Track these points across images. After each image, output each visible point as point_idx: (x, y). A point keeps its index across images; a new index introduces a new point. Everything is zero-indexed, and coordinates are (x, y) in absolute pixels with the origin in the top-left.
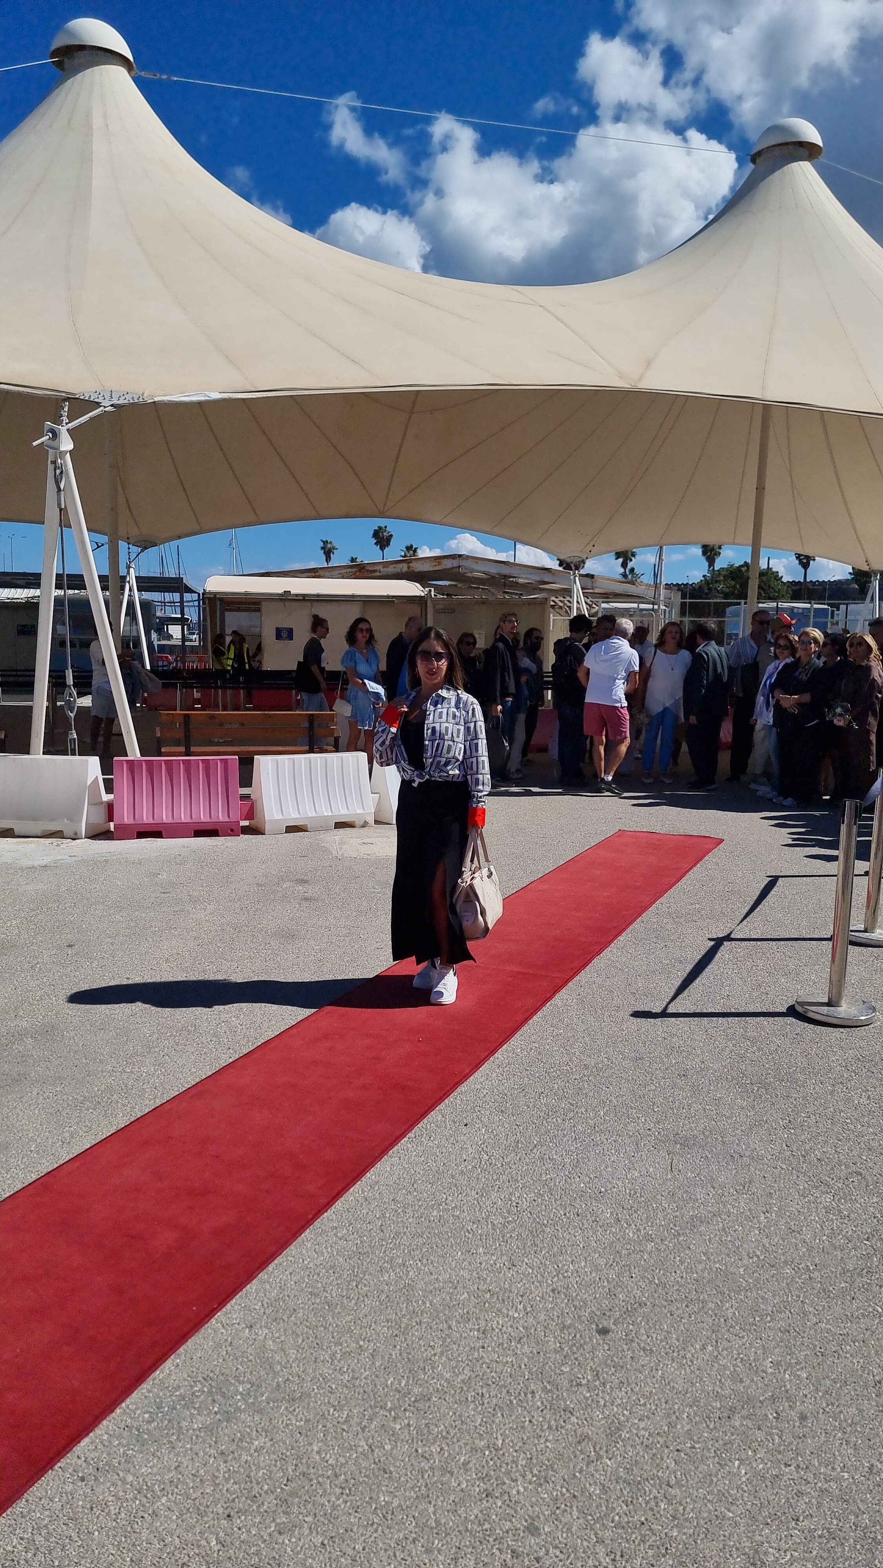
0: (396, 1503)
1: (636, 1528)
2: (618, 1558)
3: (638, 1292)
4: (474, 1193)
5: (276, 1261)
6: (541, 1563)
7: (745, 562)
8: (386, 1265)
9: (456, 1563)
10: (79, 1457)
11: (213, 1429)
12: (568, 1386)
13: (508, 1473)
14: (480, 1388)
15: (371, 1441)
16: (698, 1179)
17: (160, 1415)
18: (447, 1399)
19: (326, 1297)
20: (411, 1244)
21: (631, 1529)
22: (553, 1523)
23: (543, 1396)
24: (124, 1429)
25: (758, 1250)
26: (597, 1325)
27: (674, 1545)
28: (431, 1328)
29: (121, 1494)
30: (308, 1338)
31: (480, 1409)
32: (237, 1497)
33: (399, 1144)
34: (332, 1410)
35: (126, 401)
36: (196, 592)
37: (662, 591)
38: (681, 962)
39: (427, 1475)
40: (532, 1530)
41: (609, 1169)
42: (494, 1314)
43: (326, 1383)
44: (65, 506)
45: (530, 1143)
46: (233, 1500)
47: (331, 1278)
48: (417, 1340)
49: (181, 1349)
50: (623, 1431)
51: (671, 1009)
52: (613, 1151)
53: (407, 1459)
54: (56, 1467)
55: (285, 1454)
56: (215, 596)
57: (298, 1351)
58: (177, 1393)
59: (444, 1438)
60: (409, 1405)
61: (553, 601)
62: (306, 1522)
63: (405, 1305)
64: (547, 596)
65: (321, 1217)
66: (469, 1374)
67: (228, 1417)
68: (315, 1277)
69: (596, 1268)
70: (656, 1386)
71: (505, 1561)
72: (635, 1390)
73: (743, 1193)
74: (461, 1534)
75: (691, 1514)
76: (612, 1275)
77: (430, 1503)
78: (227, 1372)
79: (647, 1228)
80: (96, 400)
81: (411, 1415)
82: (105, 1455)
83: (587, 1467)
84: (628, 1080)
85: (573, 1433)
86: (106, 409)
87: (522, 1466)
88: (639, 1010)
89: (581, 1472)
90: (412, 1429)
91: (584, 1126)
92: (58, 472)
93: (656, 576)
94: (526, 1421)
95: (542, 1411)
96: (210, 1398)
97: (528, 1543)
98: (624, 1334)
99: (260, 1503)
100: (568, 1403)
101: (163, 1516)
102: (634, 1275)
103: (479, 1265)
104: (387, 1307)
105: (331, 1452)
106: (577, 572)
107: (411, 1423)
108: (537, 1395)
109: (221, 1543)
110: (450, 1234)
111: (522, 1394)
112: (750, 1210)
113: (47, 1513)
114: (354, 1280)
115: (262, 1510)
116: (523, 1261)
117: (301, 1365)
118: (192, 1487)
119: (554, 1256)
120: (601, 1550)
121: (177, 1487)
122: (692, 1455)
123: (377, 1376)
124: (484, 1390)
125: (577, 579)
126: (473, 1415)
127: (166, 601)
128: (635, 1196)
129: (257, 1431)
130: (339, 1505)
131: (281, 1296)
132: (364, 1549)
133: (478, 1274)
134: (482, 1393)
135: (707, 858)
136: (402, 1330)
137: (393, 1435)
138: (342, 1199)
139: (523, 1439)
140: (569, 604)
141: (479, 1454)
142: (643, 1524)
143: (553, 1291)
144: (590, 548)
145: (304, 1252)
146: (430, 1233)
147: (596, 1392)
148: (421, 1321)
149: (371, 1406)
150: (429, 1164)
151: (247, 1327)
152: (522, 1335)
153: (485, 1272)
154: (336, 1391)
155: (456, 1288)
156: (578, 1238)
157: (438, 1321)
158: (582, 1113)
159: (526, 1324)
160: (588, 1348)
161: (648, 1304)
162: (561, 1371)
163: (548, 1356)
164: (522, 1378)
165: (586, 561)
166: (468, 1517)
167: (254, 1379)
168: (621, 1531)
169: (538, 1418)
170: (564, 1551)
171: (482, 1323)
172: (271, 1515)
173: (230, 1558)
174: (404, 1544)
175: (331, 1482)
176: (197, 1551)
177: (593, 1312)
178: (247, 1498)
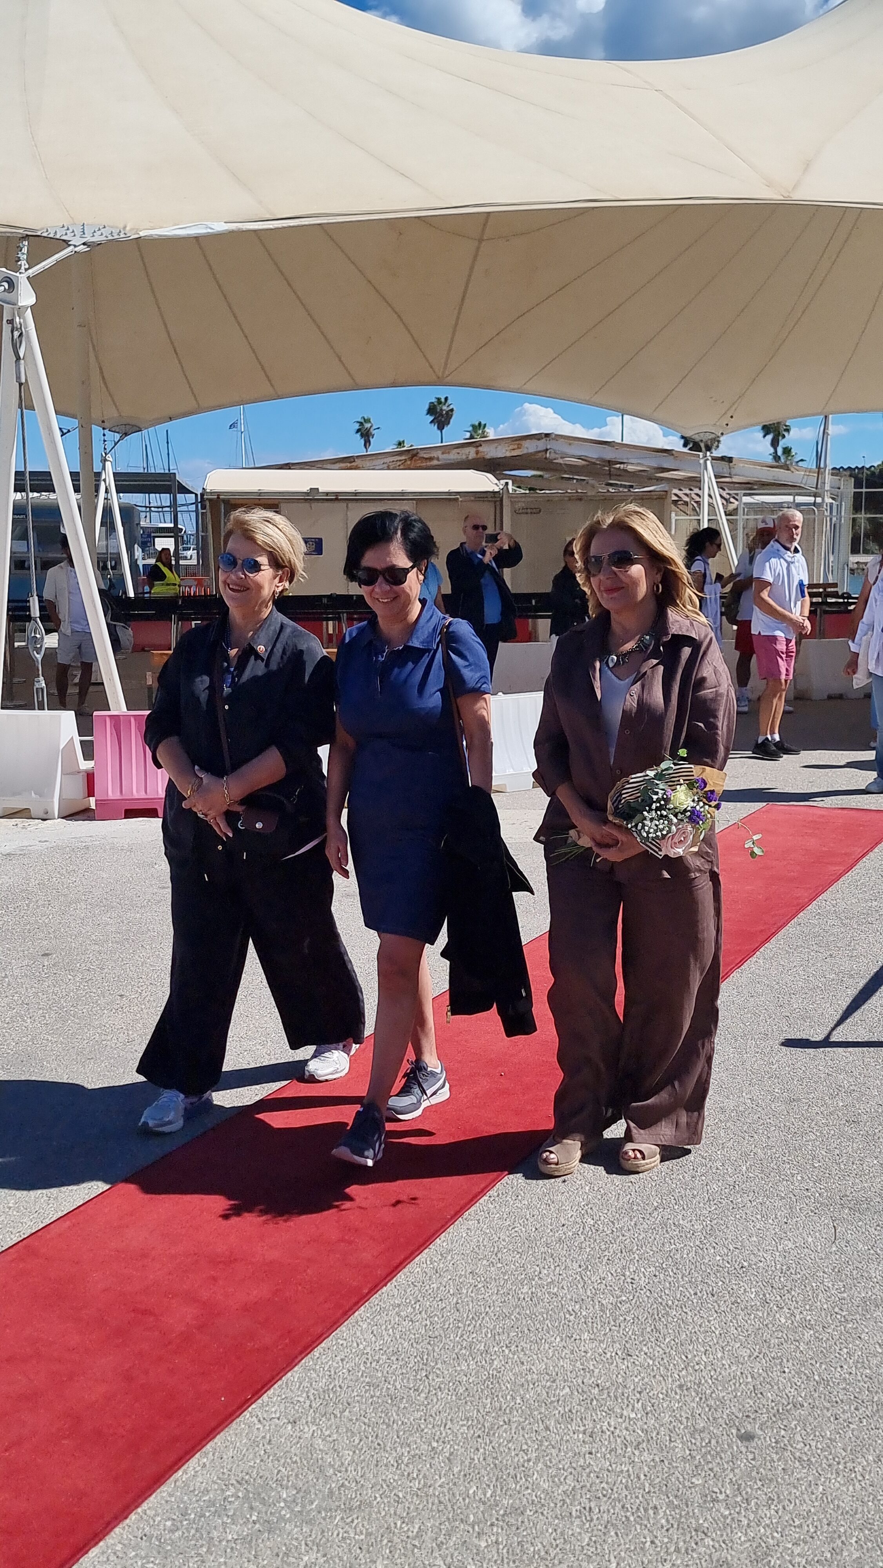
3: (792, 1390)
4: (576, 1266)
5: (323, 1345)
8: (464, 1351)
11: (251, 1540)
12: (701, 1501)
14: (587, 1501)
15: (449, 1559)
16: (872, 1252)
17: (185, 1523)
18: (545, 1513)
19: (388, 1389)
20: (495, 1327)
23: (668, 1512)
24: (142, 1538)
26: (738, 1430)
28: (523, 1429)
30: (367, 1438)
31: (587, 1525)
33: (477, 1204)
34: (399, 1523)
35: (103, 238)
36: (192, 493)
37: (828, 478)
38: (851, 976)
41: (754, 1239)
42: (604, 1414)
43: (391, 1491)
44: (26, 379)
47: (394, 1367)
48: (505, 1443)
49: (208, 1446)
50: (772, 1556)
51: (835, 1037)
52: (759, 1217)
56: (218, 498)
57: (354, 1452)
58: (206, 1498)
59: (542, 1559)
60: (497, 1519)
61: (676, 495)
63: (489, 1400)
64: (666, 489)
65: (380, 1292)
66: (573, 1485)
67: (270, 1527)
68: (374, 1364)
69: (737, 1360)
70: (816, 1504)
72: (787, 1508)
76: (758, 1368)
78: (267, 1474)
79: (805, 1313)
80: (64, 238)
81: (500, 1531)
84: (780, 1127)
85: (707, 1557)
86: (77, 249)
88: (793, 1037)
90: (501, 1547)
91: (720, 1184)
92: (16, 333)
93: (818, 458)
94: (646, 1542)
95: (667, 1530)
96: (246, 1505)
98: (773, 1440)
100: (701, 1522)
102: (787, 1370)
103: (583, 1354)
104: (466, 1402)
106: (708, 453)
107: (500, 1540)
108: (660, 1511)
110: (545, 1316)
111: (642, 1509)
114: (422, 1369)
116: (641, 1350)
117: (359, 1468)
119: (682, 1345)
123: (455, 1484)
124: (593, 1504)
125: (709, 463)
126: (580, 1533)
127: (152, 505)
128: (788, 1273)
129: (306, 1545)
131: (331, 1387)
133: (582, 1364)
134: (590, 1508)
136: (487, 1430)
137: (477, 1554)
138: (406, 1270)
139: (643, 1563)
140: (697, 499)
143: (681, 1387)
144: (727, 418)
145: (358, 1334)
146: (518, 1313)
147: (737, 1510)
148: (509, 1420)
149: (449, 1519)
150: (516, 1229)
151: (289, 1422)
152: (640, 1440)
153: (591, 1363)
154: (404, 1500)
155: (554, 1381)
156: (712, 1323)
157: (532, 1420)
158: (717, 1169)
159: (646, 1427)
160: (727, 1456)
161: (806, 1405)
162: (692, 1483)
163: (674, 1465)
164: (641, 1491)
165: (722, 439)
167: (300, 1484)
169: (662, 1538)
171: (589, 1424)
177: (733, 1413)
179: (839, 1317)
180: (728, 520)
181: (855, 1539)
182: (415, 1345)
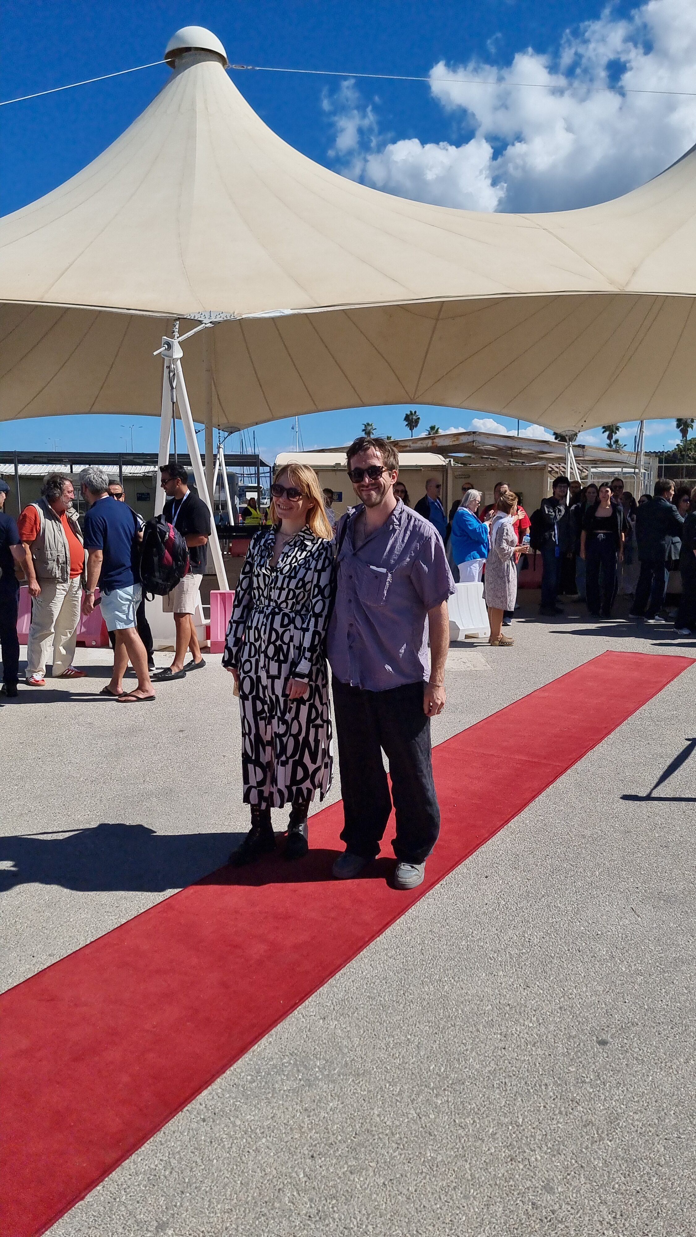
0: (439, 1158)
1: (632, 1195)
2: (618, 1216)
3: (631, 1014)
4: (494, 929)
5: (341, 971)
6: (555, 1215)
8: (426, 979)
9: (488, 1208)
10: (201, 1104)
11: (298, 1091)
12: (574, 1082)
13: (528, 1144)
14: (503, 1078)
15: (418, 1111)
16: (679, 928)
17: (259, 1078)
18: (477, 1084)
19: (381, 1001)
20: (445, 965)
21: (629, 1195)
22: (565, 1185)
23: (554, 1088)
24: (233, 1086)
26: (597, 1038)
27: (664, 1211)
28: (463, 1030)
29: (232, 1133)
30: (368, 1031)
31: (504, 1094)
32: (318, 1143)
33: (434, 889)
34: (388, 1085)
36: (268, 466)
37: (643, 458)
38: (662, 757)
39: (463, 1140)
40: (548, 1189)
41: (605, 917)
42: (513, 1023)
43: (383, 1065)
45: (538, 893)
46: (315, 1145)
47: (384, 987)
48: (452, 1038)
49: (273, 1031)
50: (620, 1120)
51: (654, 795)
52: (607, 903)
53: (447, 1127)
54: (185, 1110)
55: (353, 1115)
58: (272, 1063)
59: (477, 1113)
60: (448, 1086)
61: (551, 468)
62: (371, 1166)
63: (442, 1011)
64: (545, 463)
65: (375, 940)
66: (494, 1067)
67: (310, 1084)
68: (372, 985)
69: (596, 993)
70: (648, 1088)
71: (527, 1210)
72: (629, 1089)
74: (492, 1187)
75: (678, 1189)
76: (608, 999)
77: (466, 1161)
78: (308, 1050)
79: (637, 965)
81: (450, 1094)
82: (219, 1104)
83: (592, 1145)
84: (619, 848)
85: (579, 1118)
87: (539, 1140)
88: (627, 793)
89: (587, 1148)
90: (450, 1104)
91: (583, 882)
92: (172, 374)
93: (637, 445)
94: (541, 1106)
95: (554, 1099)
96: (295, 1069)
97: (545, 1199)
99: (336, 1148)
100: (575, 1095)
101: (263, 1153)
102: (627, 1001)
103: (500, 985)
104: (428, 1012)
105: (388, 1116)
106: (570, 443)
107: (450, 1099)
108: (549, 1087)
109: (307, 1176)
110: (476, 959)
111: (537, 1085)
113: (179, 1143)
114: (401, 989)
115: (337, 1155)
116: (535, 984)
117: (363, 1049)
118: (285, 1133)
119: (561, 982)
121: (273, 1132)
122: (678, 1143)
123: (421, 1062)
124: (507, 1080)
125: (571, 449)
126: (499, 1098)
127: (245, 473)
128: (626, 939)
129: (332, 1096)
130: (396, 1156)
131: (346, 998)
132: (416, 1191)
133: (499, 991)
134: (505, 1083)
135: (682, 674)
136: (441, 1030)
137: (436, 1108)
138: (391, 928)
139: (539, 1120)
141: (504, 1128)
142: (638, 1192)
143: (560, 1008)
144: (582, 423)
145: (363, 965)
146: (460, 958)
147: (598, 1089)
148: (455, 1024)
149: (418, 1085)
150: (458, 905)
151: (321, 1018)
152: (536, 1041)
153: (505, 990)
154: (391, 1071)
155: (482, 1001)
156: (579, 969)
157: (468, 1024)
159: (539, 1032)
160: (590, 1054)
161: (639, 1024)
162: (569, 1070)
163: (558, 1058)
164: (537, 1073)
165: (579, 434)
166: (497, 1174)
167: (328, 1057)
168: (620, 1196)
169: (550, 1104)
170: (575, 1207)
171: (504, 1029)
172: (344, 1158)
173: (314, 1188)
174: (447, 1190)
175: (389, 1138)
176: (289, 1180)
177: (593, 1027)
178: (325, 1144)
179: (659, 969)
181: (673, 1112)
182: (396, 974)
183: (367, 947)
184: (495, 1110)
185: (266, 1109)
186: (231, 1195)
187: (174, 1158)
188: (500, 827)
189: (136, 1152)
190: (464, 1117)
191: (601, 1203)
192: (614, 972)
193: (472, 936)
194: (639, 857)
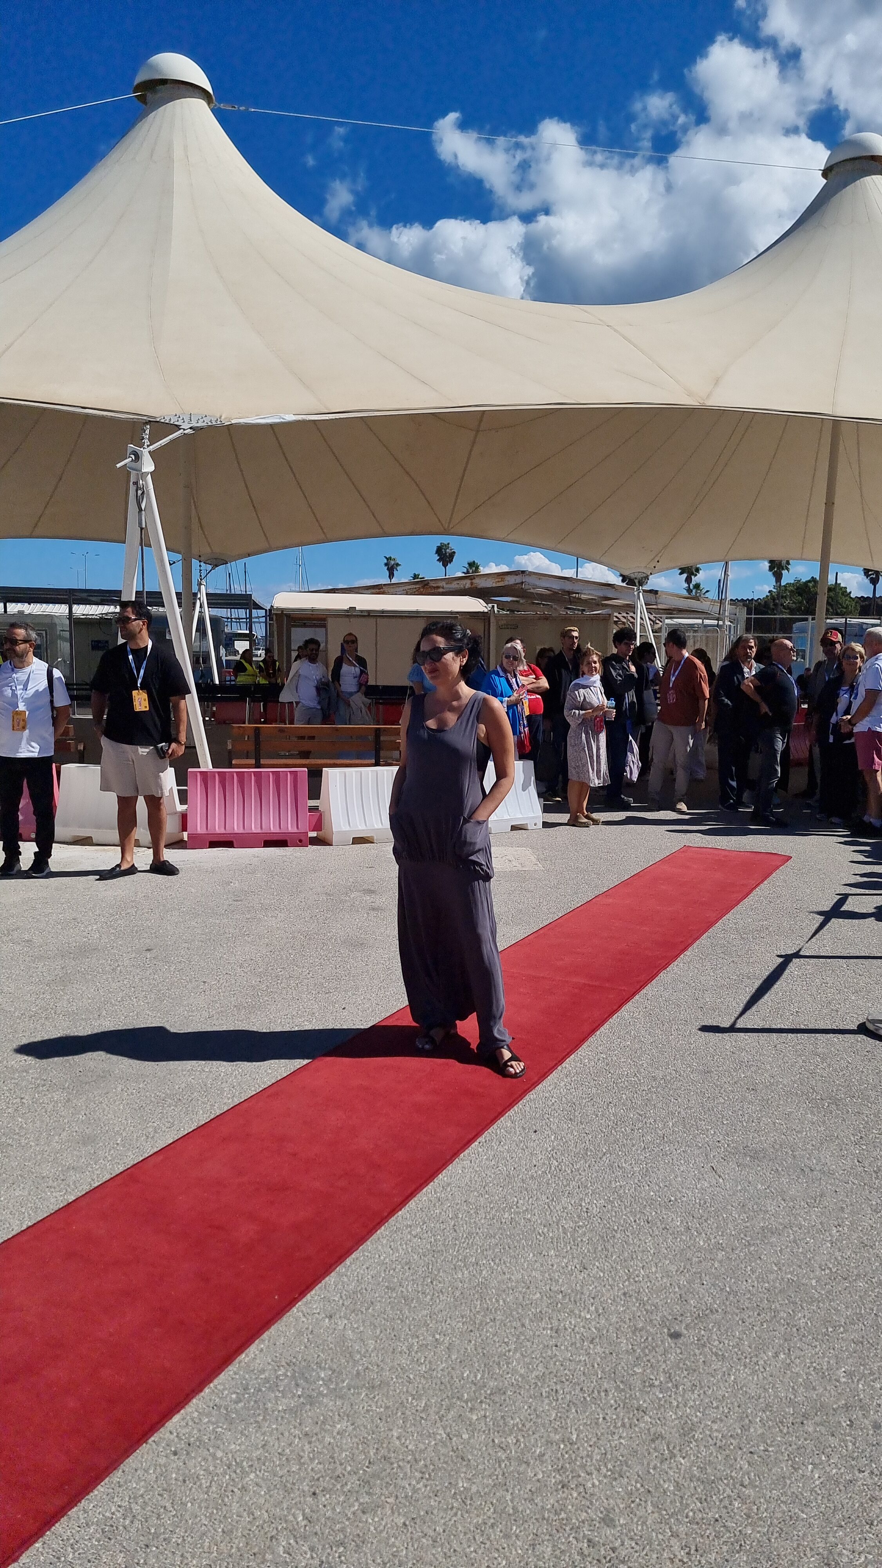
0: (474, 1489)
1: (709, 1525)
2: (692, 1552)
3: (710, 1299)
4: (544, 1197)
5: (353, 1256)
6: (617, 1554)
7: (813, 577)
8: (459, 1263)
9: (534, 1549)
11: (296, 1411)
12: (641, 1386)
13: (583, 1466)
14: (554, 1384)
15: (448, 1430)
16: (768, 1191)
17: (246, 1396)
18: (522, 1393)
19: (402, 1292)
20: (483, 1244)
21: (705, 1525)
22: (629, 1516)
23: (616, 1394)
24: (213, 1408)
25: (831, 1262)
26: (669, 1330)
27: (748, 1542)
28: (505, 1325)
29: (211, 1468)
30: (386, 1330)
31: (554, 1404)
32: (322, 1476)
33: (470, 1148)
34: (410, 1399)
35: (204, 424)
36: (263, 609)
37: (728, 607)
38: (749, 978)
39: (504, 1464)
40: (608, 1521)
41: (679, 1179)
42: (566, 1315)
43: (404, 1373)
44: (146, 525)
45: (598, 1151)
46: (318, 1479)
47: (407, 1274)
48: (492, 1336)
49: (265, 1335)
50: (696, 1431)
51: (739, 1025)
52: (682, 1162)
53: (484, 1449)
54: (150, 1441)
55: (366, 1438)
56: (282, 613)
58: (263, 1376)
60: (485, 1398)
62: (388, 1503)
63: (479, 1302)
64: (610, 613)
65: (396, 1215)
66: (543, 1371)
67: (311, 1401)
68: (392, 1272)
69: (667, 1274)
70: (729, 1390)
71: (581, 1549)
72: (707, 1393)
73: (814, 1207)
74: (538, 1522)
75: (765, 1513)
76: (683, 1282)
77: (507, 1491)
78: (309, 1358)
79: (718, 1237)
80: (176, 423)
81: (487, 1407)
82: (195, 1432)
83: (661, 1463)
84: (697, 1093)
85: (646, 1431)
86: (186, 432)
87: (597, 1460)
88: (706, 1024)
89: (655, 1468)
92: (140, 492)
93: (721, 592)
94: (599, 1418)
95: (616, 1409)
96: (293, 1383)
97: (603, 1534)
98: (696, 1339)
99: (344, 1482)
100: (641, 1403)
101: (251, 1492)
102: (705, 1283)
103: (550, 1267)
104: (461, 1304)
105: (411, 1438)
106: (641, 587)
107: (488, 1414)
108: (610, 1393)
109: (307, 1518)
110: (521, 1236)
111: (596, 1392)
112: (821, 1223)
113: (142, 1483)
114: (428, 1277)
115: (346, 1490)
116: (594, 1264)
117: (380, 1355)
118: (279, 1465)
119: (625, 1261)
120: (675, 1544)
121: (264, 1465)
122: (765, 1457)
123: (453, 1369)
124: (558, 1387)
125: (641, 594)
126: (549, 1410)
127: (232, 617)
128: (705, 1206)
129: (339, 1415)
130: (419, 1489)
131: (358, 1289)
132: (444, 1531)
133: (549, 1275)
134: (557, 1390)
135: (774, 874)
136: (477, 1326)
137: (470, 1425)
138: (416, 1199)
139: (597, 1434)
140: (632, 620)
141: (555, 1447)
142: (717, 1520)
143: (625, 1294)
144: (654, 563)
145: (380, 1247)
146: (502, 1234)
147: (669, 1393)
148: (495, 1319)
149: (448, 1397)
151: (327, 1317)
152: (594, 1336)
153: (556, 1274)
154: (414, 1381)
155: (528, 1288)
156: (648, 1244)
157: (511, 1318)
158: (651, 1124)
160: (660, 1350)
161: (720, 1310)
162: (634, 1371)
163: (620, 1356)
164: (595, 1377)
165: (650, 577)
166: (545, 1506)
167: (335, 1367)
168: (695, 1527)
169: (611, 1415)
170: (640, 1543)
171: (555, 1323)
172: (355, 1494)
173: (316, 1534)
174: (483, 1529)
175: (411, 1466)
176: (285, 1525)
177: (665, 1316)
178: (331, 1478)
180: (654, 636)
181: (759, 1418)
182: (422, 1257)
183: (386, 1224)
184: (544, 1426)
185: (256, 1437)
186: (209, 1547)
187: (136, 1503)
188: (553, 1067)
189: (87, 1497)
190: (505, 1436)
191: (672, 1536)
192: (689, 1247)
193: (517, 1207)
194: (721, 1103)
